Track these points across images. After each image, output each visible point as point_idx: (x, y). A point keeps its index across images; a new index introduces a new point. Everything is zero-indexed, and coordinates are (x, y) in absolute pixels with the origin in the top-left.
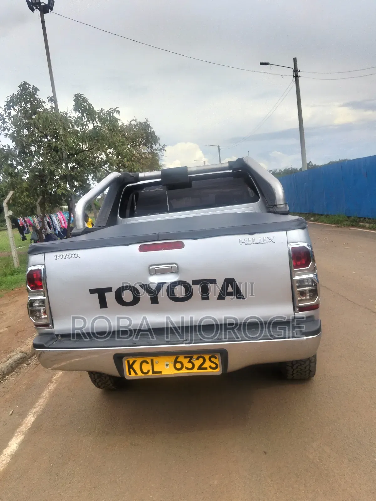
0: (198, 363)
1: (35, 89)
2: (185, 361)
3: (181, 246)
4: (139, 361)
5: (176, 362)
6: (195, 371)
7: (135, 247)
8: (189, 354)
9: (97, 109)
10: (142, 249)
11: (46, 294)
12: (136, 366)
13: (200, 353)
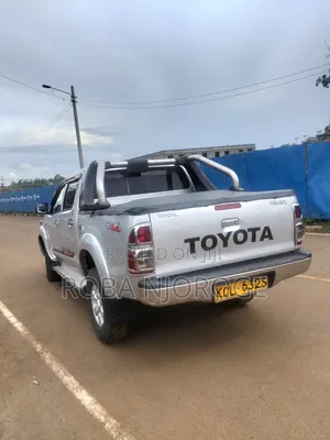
3: (239, 206)
10: (217, 209)
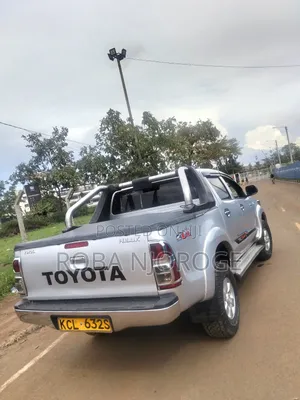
0: (98, 324)
1: (118, 113)
2: (91, 322)
4: (66, 320)
5: (86, 323)
6: (97, 329)
7: (63, 246)
8: (94, 318)
9: (159, 120)
11: (22, 275)
12: (65, 324)
13: (99, 318)
